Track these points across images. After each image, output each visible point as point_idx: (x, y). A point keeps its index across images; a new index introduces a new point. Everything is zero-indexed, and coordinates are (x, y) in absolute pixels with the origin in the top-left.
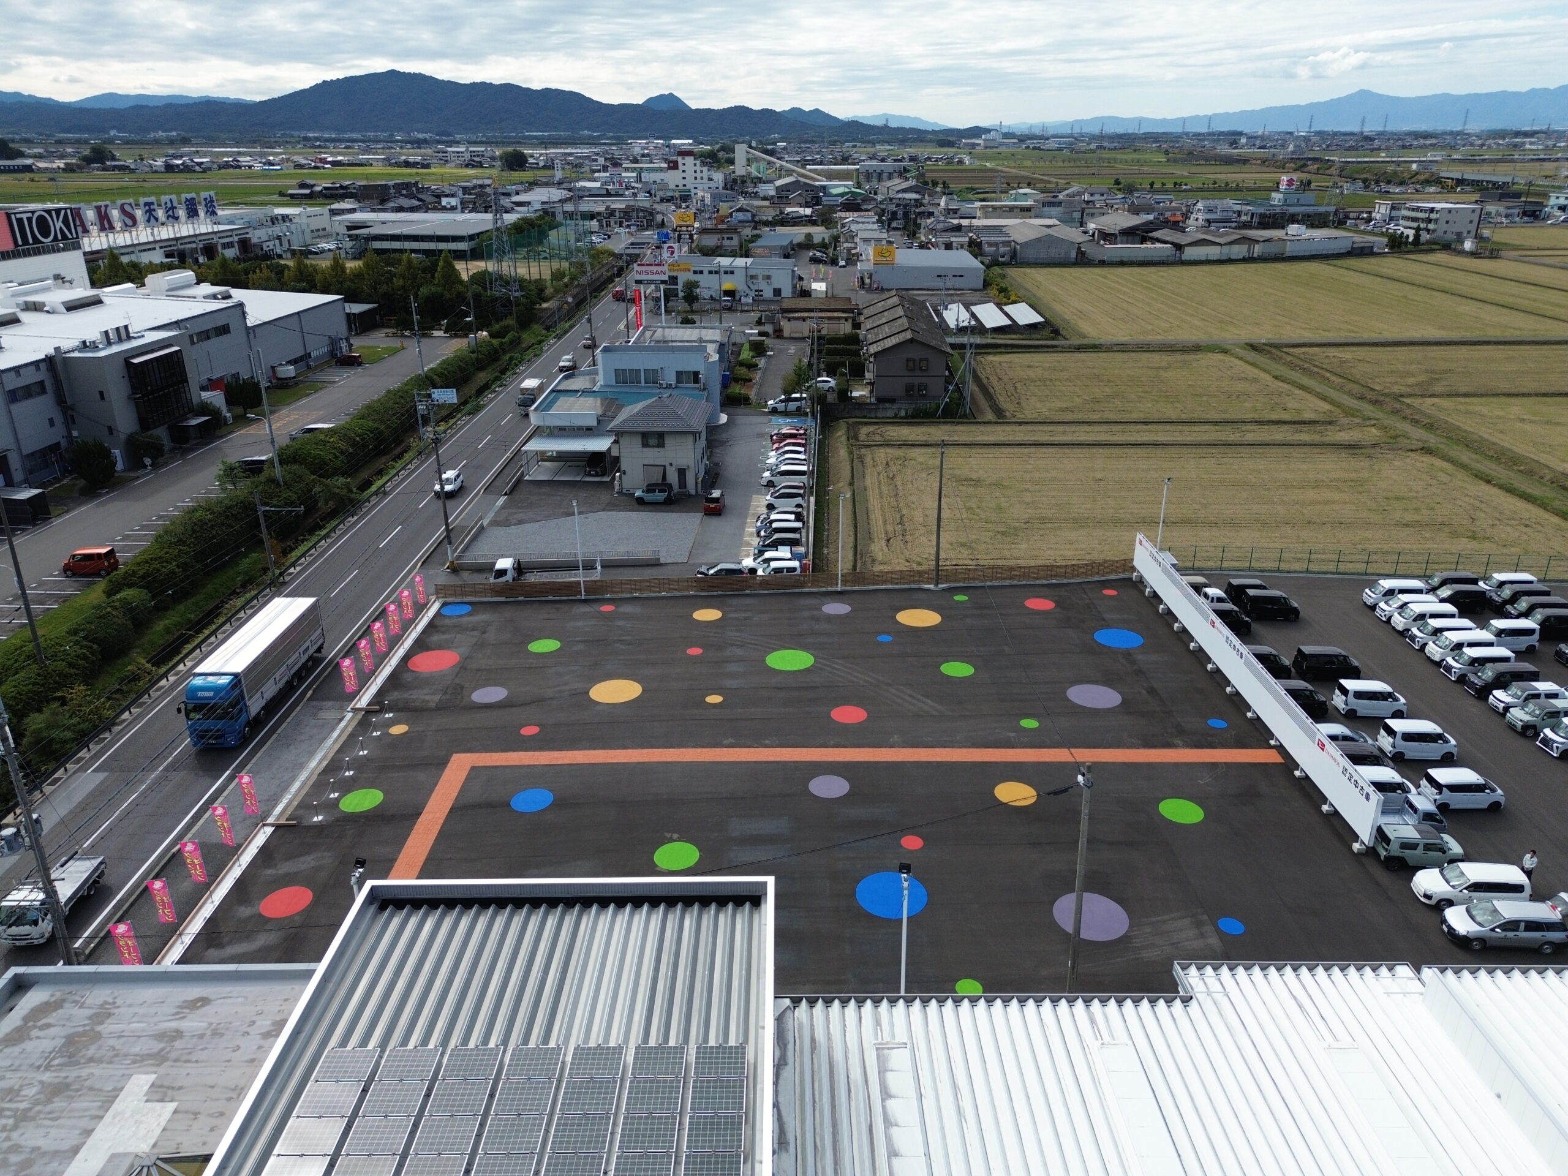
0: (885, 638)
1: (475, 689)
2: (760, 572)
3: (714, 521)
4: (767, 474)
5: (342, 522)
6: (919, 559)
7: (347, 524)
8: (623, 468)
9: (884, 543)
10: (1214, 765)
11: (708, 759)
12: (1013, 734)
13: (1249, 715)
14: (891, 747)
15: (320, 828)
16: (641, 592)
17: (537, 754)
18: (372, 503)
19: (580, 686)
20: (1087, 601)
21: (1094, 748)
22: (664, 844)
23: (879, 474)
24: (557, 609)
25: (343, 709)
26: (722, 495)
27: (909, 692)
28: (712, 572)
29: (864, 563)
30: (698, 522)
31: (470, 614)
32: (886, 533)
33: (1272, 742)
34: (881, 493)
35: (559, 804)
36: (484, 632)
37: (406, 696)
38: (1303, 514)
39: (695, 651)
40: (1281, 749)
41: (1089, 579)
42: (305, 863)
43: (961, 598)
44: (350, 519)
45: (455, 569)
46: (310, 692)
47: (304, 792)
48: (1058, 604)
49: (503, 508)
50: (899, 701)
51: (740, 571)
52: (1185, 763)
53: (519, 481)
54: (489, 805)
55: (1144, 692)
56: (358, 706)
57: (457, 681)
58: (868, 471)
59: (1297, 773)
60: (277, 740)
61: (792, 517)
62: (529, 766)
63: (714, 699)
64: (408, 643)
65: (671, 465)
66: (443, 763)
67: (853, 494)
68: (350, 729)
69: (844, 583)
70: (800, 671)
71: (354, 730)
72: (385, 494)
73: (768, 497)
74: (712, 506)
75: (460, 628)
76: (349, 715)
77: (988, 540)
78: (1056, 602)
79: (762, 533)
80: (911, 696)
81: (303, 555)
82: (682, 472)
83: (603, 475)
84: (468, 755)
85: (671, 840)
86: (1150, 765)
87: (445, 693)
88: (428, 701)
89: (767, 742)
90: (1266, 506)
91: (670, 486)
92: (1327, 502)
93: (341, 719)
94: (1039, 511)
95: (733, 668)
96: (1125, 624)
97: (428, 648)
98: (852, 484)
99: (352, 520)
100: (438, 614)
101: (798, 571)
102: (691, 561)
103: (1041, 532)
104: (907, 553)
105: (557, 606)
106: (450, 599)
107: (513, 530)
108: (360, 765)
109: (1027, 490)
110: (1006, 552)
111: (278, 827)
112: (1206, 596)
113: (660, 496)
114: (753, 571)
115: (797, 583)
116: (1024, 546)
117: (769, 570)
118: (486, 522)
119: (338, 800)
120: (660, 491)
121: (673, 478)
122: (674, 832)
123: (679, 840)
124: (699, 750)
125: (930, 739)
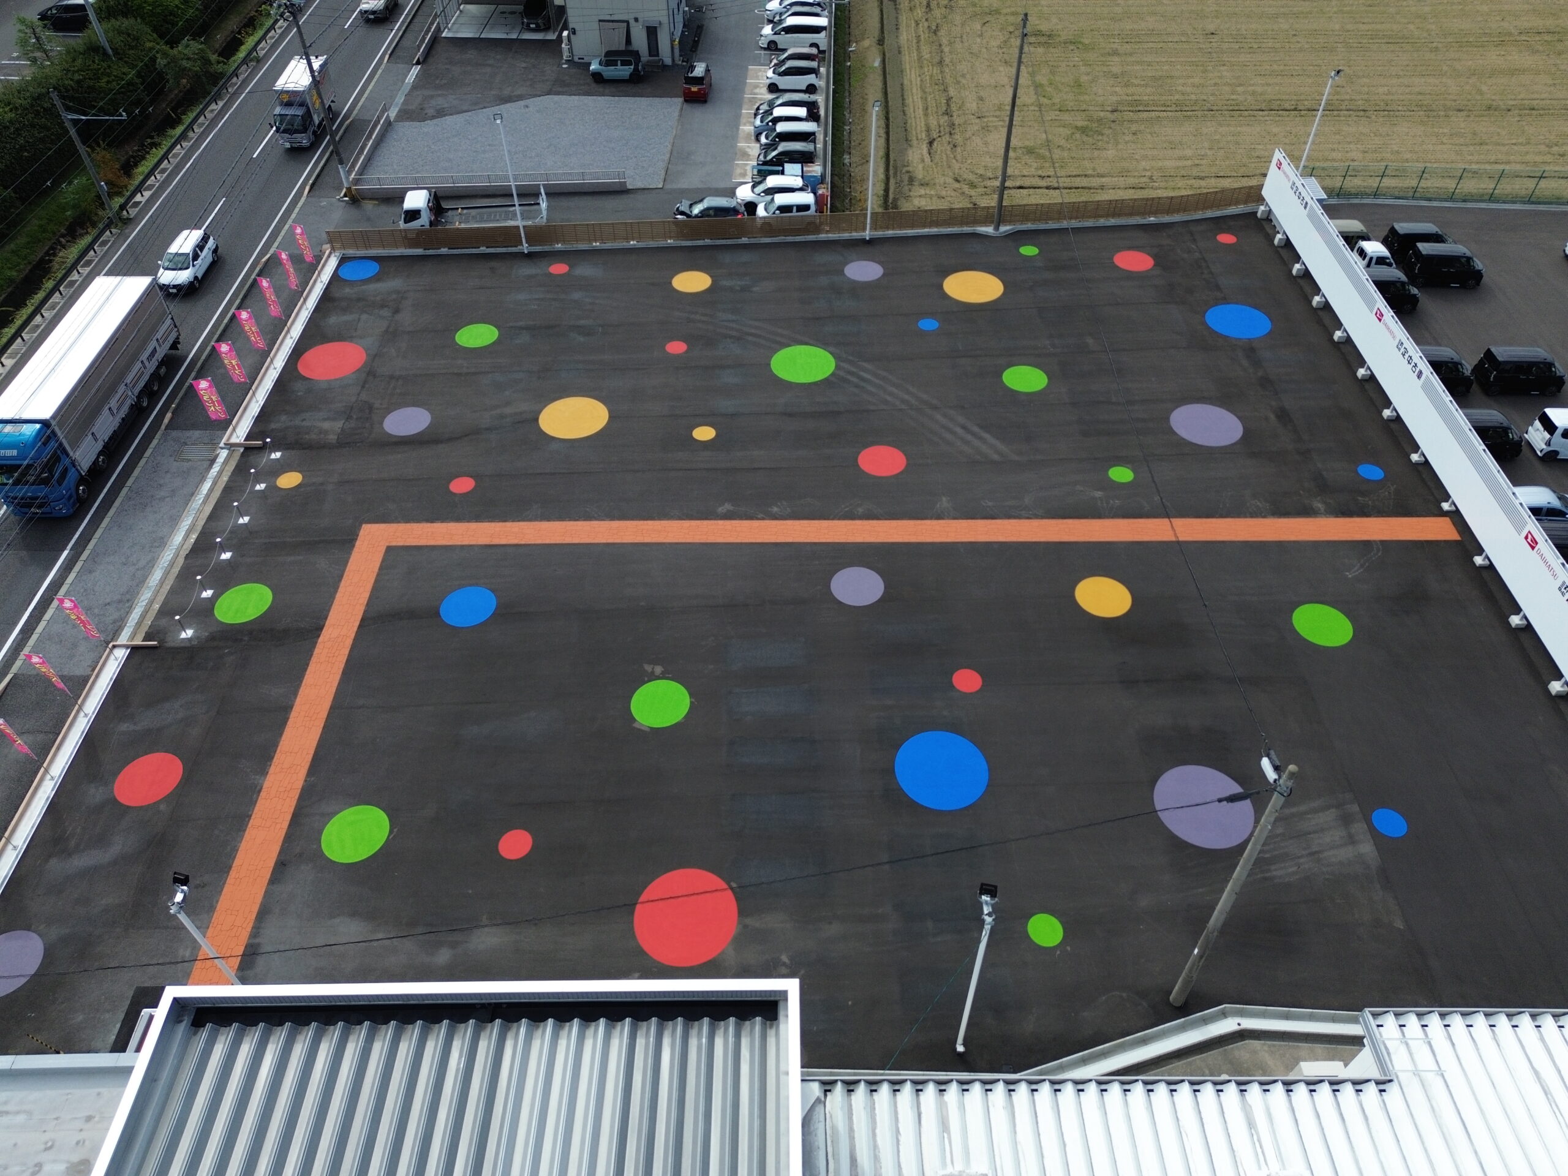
0: (929, 324)
1: (389, 411)
2: (761, 212)
3: (699, 115)
4: (767, 30)
5: (202, 113)
6: (971, 177)
7: (209, 116)
8: (571, 26)
9: (925, 148)
10: (1367, 544)
11: (698, 539)
12: (1098, 494)
13: (1415, 457)
14: (939, 517)
15: (189, 651)
16: (603, 241)
17: (473, 526)
18: (241, 78)
19: (523, 407)
20: (1197, 255)
21: (1208, 517)
22: (644, 683)
23: (917, 24)
24: (492, 269)
25: (213, 444)
26: (707, 71)
27: (961, 419)
28: (696, 210)
29: (899, 184)
30: (677, 114)
31: (377, 278)
32: (928, 130)
33: (1446, 506)
34: (920, 58)
35: (505, 614)
36: (397, 311)
37: (297, 422)
38: (1481, 93)
39: (676, 348)
40: (1456, 516)
41: (1199, 215)
42: (173, 712)
43: (1029, 251)
44: (213, 106)
45: (355, 199)
46: (169, 415)
47: (167, 587)
48: (1160, 260)
49: (415, 87)
50: (948, 436)
51: (734, 211)
52: (1328, 542)
53: (435, 39)
54: (412, 614)
55: (1272, 417)
56: (234, 440)
57: (364, 396)
58: (903, 19)
59: (1479, 560)
60: (128, 498)
61: (802, 112)
62: (462, 547)
63: (704, 433)
64: (297, 329)
65: (636, 20)
66: (348, 541)
67: (884, 61)
68: (225, 478)
69: (874, 227)
70: (815, 384)
71: (230, 480)
72: (259, 61)
73: (770, 74)
74: (694, 89)
75: (363, 303)
76: (224, 454)
77: (1062, 142)
78: (1155, 257)
79: (763, 140)
80: (964, 427)
81: (151, 173)
82: (652, 32)
83: (547, 28)
84: (383, 526)
85: (653, 677)
86: (1281, 547)
87: (349, 418)
88: (326, 432)
89: (775, 509)
90: (1432, 80)
91: (636, 54)
92: (1513, 72)
93: (213, 461)
94: (1130, 90)
95: (729, 378)
96: (1248, 298)
97: (325, 339)
98: (881, 42)
99: (215, 107)
100: (335, 276)
101: (813, 208)
102: (668, 186)
103: (1134, 127)
104: (956, 166)
105: (494, 264)
106: (351, 252)
107: (429, 126)
108: (240, 540)
109: (1115, 53)
110: (1086, 163)
111: (134, 649)
112: (1362, 253)
113: (624, 71)
114: (751, 207)
115: (812, 227)
116: (1111, 153)
117: (772, 208)
118: (393, 113)
119: (212, 601)
120: (624, 63)
121: (640, 41)
122: (654, 662)
123: (663, 677)
124: (686, 523)
125: (990, 504)
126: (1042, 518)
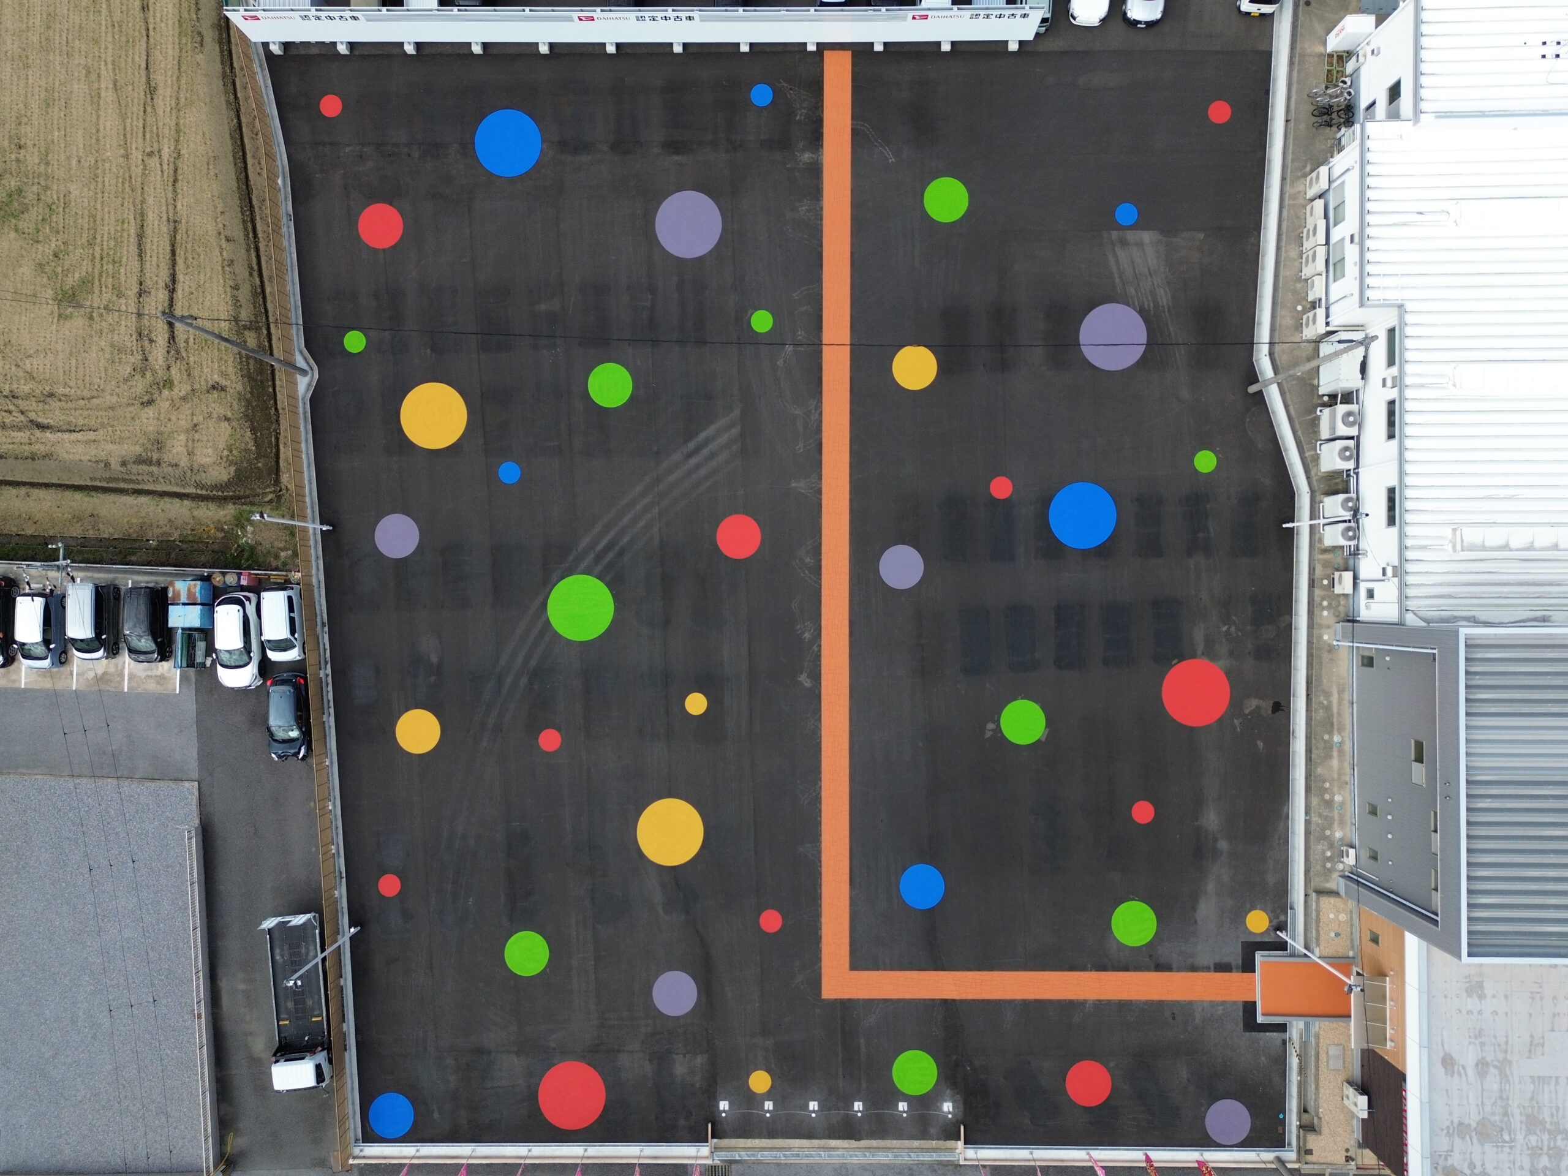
1: (658, 1016)
11: (845, 703)
12: (788, 346)
13: (744, 49)
14: (818, 492)
15: (965, 1099)
17: (825, 901)
22: (1002, 736)
27: (676, 457)
31: (408, 1089)
33: (811, 51)
35: (931, 855)
39: (550, 740)
40: (824, 46)
50: (701, 473)
54: (930, 931)
55: (677, 158)
59: (878, 49)
63: (696, 704)
66: (844, 1006)
70: (616, 596)
80: (689, 456)
84: (824, 980)
85: (998, 729)
88: (692, 1066)
89: (807, 635)
108: (839, 1100)
119: (911, 1099)
122: (983, 730)
123: (997, 722)
124: (825, 713)
125: (801, 445)
126: (820, 401)
